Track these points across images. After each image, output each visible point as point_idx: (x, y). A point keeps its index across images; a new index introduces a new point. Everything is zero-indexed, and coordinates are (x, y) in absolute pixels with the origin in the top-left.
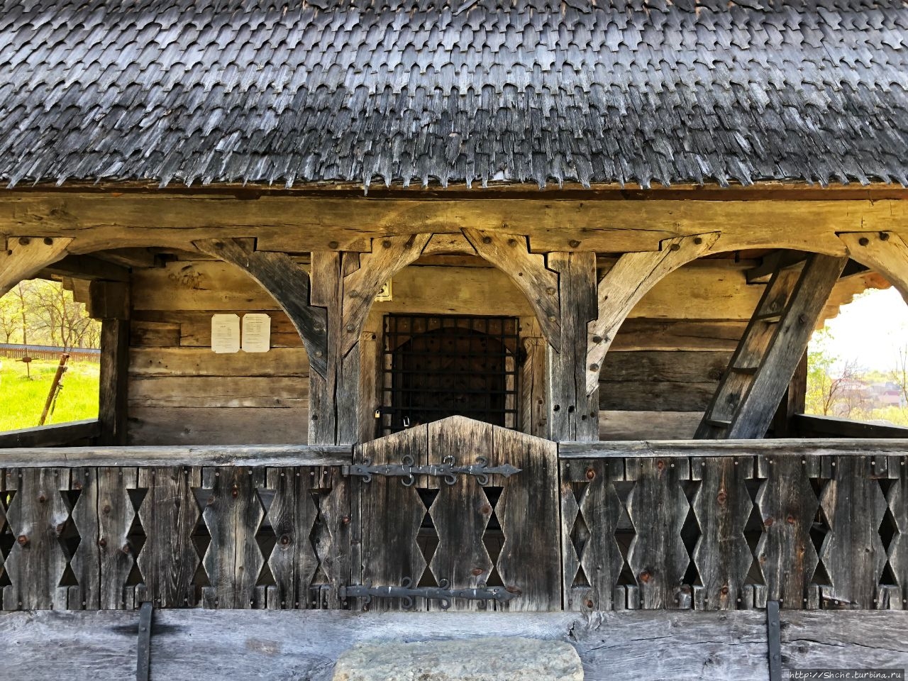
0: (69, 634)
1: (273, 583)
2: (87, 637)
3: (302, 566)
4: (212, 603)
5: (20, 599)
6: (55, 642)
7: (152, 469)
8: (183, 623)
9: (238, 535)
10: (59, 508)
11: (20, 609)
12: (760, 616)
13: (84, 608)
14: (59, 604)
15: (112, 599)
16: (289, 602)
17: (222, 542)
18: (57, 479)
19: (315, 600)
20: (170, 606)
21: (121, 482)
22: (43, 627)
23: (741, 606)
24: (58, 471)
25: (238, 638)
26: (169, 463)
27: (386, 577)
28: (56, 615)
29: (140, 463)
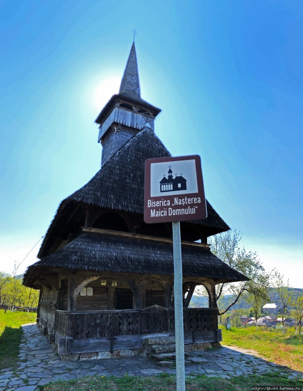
0: (100, 341)
1: (131, 331)
2: (103, 341)
3: (135, 328)
4: (122, 334)
5: (92, 335)
6: (98, 342)
7: (113, 313)
8: (118, 338)
9: (126, 323)
10: (98, 320)
11: (92, 337)
12: (192, 332)
13: (102, 336)
14: (98, 336)
15: (107, 335)
16: (133, 334)
17: (123, 324)
18: (98, 315)
19: (137, 333)
20: (116, 335)
21: (108, 315)
22: (96, 340)
23: (190, 331)
24: (98, 314)
25: (126, 340)
26: (115, 312)
27: (146, 329)
28: (98, 338)
29: (111, 312)
